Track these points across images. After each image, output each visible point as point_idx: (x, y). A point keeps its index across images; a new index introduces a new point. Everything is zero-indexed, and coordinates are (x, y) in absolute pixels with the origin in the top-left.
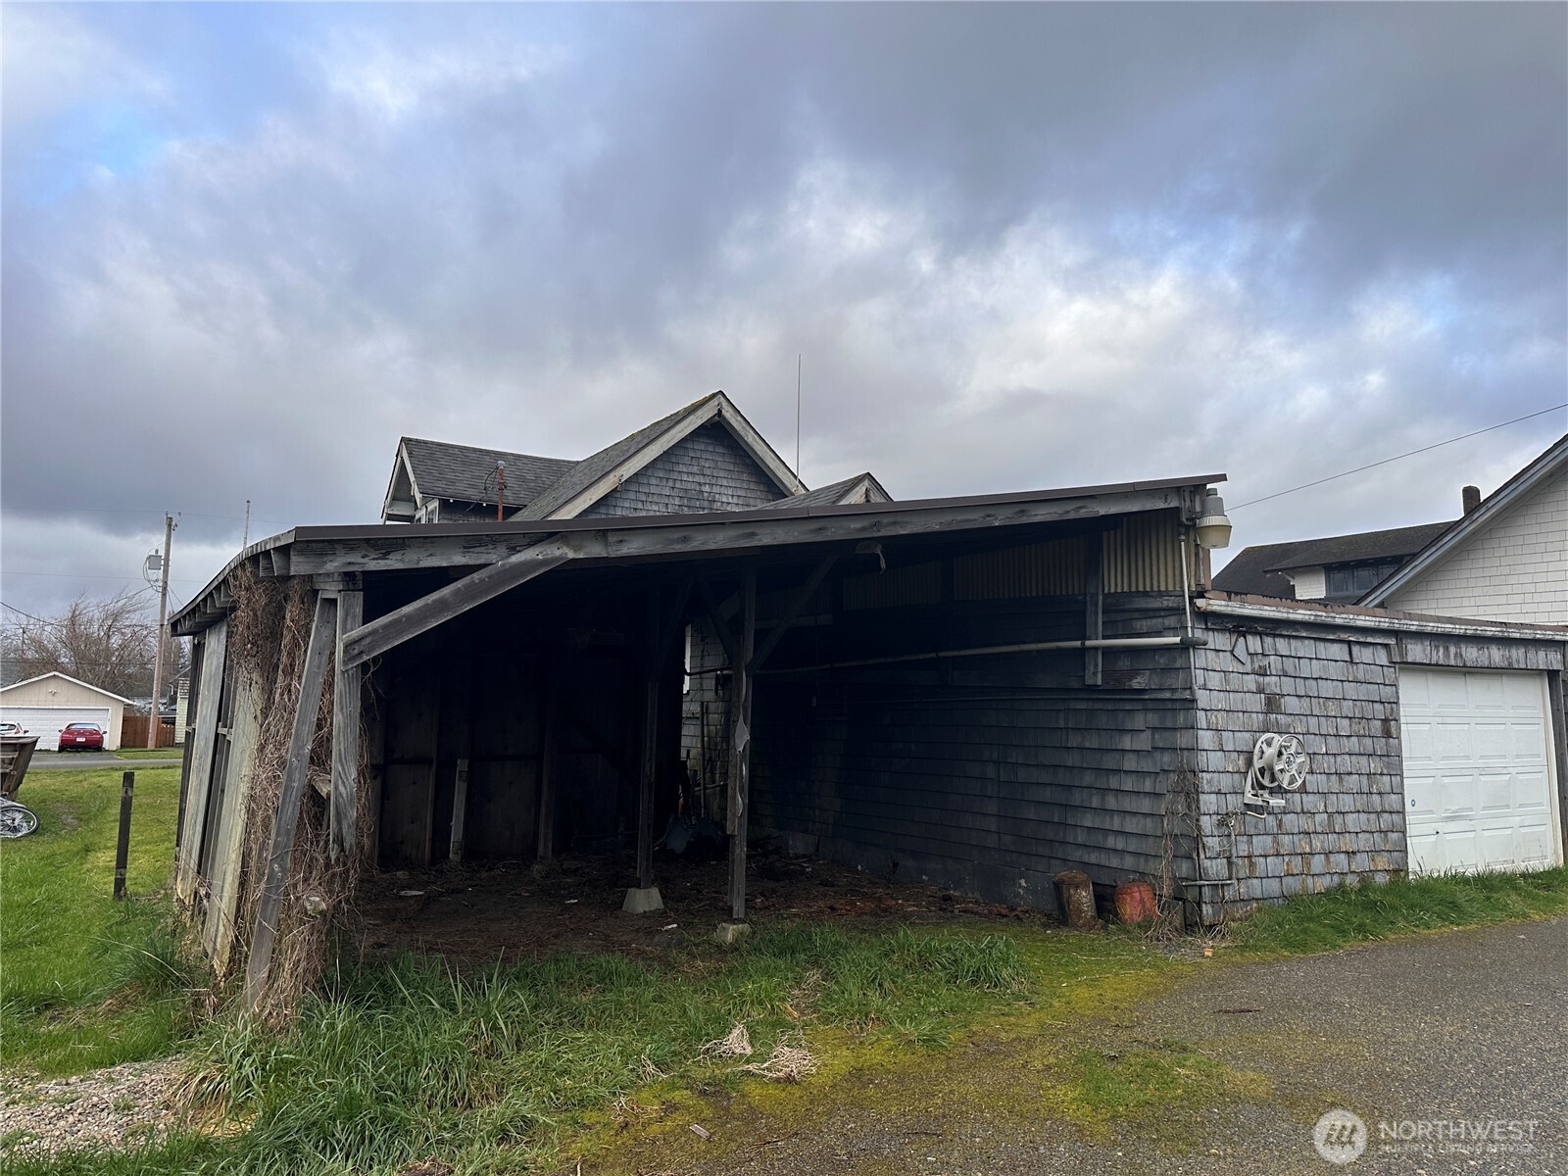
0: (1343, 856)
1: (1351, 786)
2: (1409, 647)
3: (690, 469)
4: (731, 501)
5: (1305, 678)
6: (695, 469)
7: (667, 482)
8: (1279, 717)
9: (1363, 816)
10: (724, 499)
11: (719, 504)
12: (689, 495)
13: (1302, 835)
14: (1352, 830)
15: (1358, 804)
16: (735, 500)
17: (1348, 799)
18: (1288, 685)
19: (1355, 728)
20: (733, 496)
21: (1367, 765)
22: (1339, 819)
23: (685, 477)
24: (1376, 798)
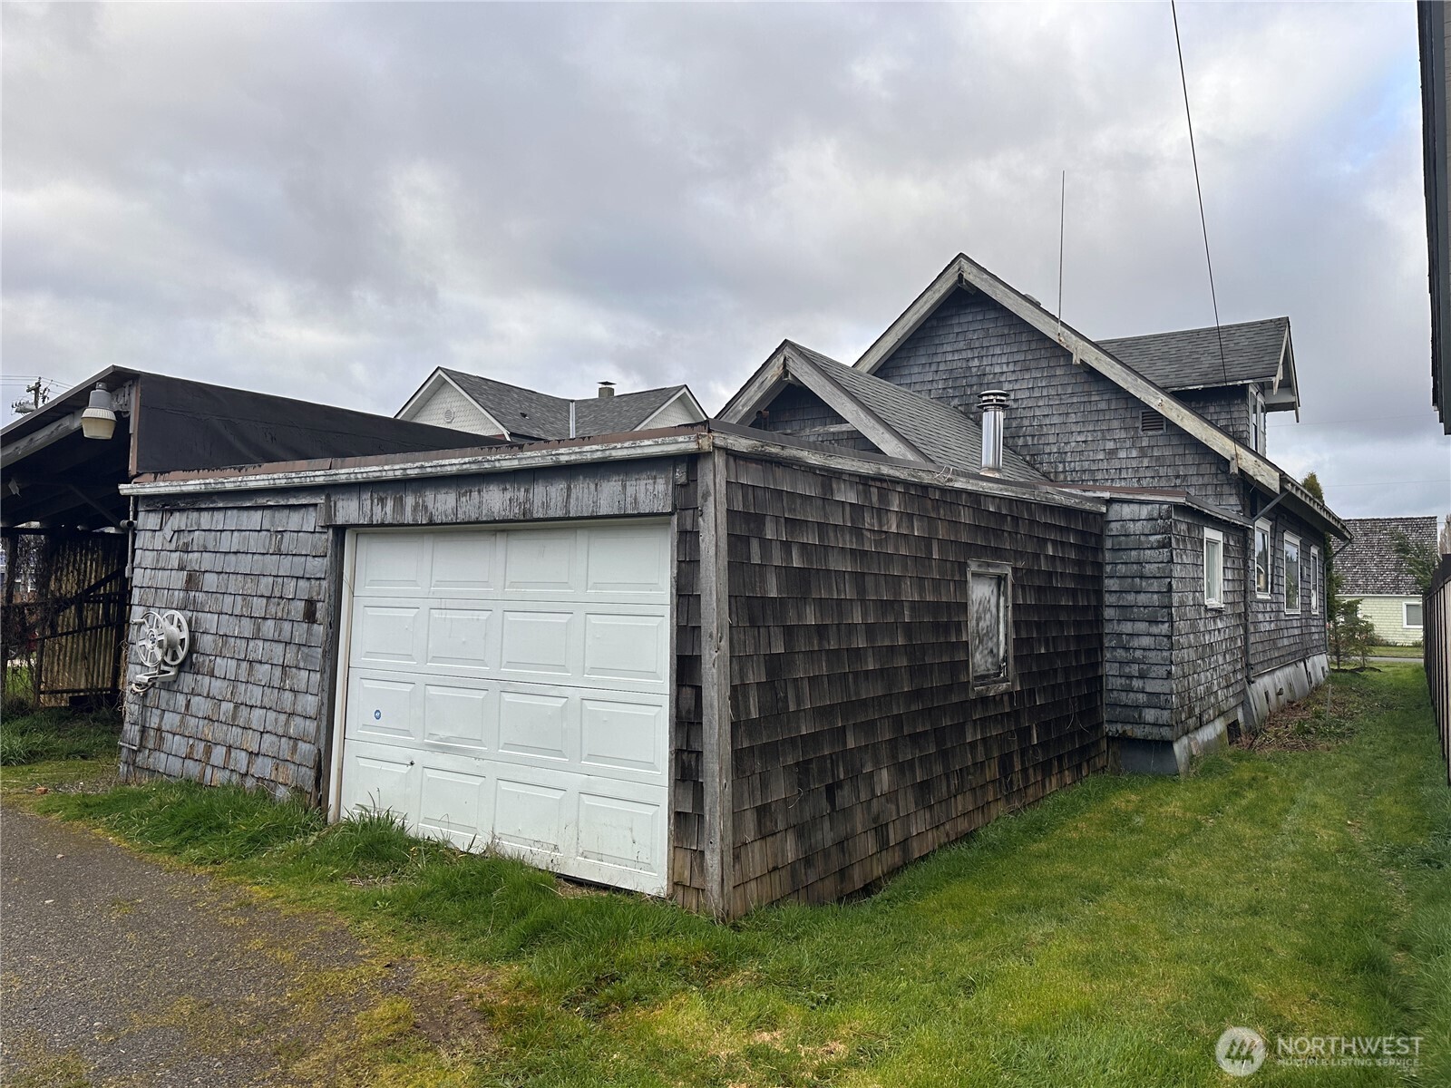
0: (244, 754)
1: (261, 677)
2: (340, 504)
3: (956, 347)
4: (1005, 369)
5: (225, 553)
6: (961, 345)
7: (930, 367)
8: (197, 594)
9: (271, 715)
10: (997, 369)
11: (992, 376)
12: (955, 375)
13: (206, 721)
14: (255, 728)
15: (266, 699)
16: (1011, 367)
17: (258, 691)
18: (207, 561)
19: (272, 609)
20: (1008, 363)
21: (282, 654)
22: (244, 711)
23: (949, 357)
24: (288, 696)
